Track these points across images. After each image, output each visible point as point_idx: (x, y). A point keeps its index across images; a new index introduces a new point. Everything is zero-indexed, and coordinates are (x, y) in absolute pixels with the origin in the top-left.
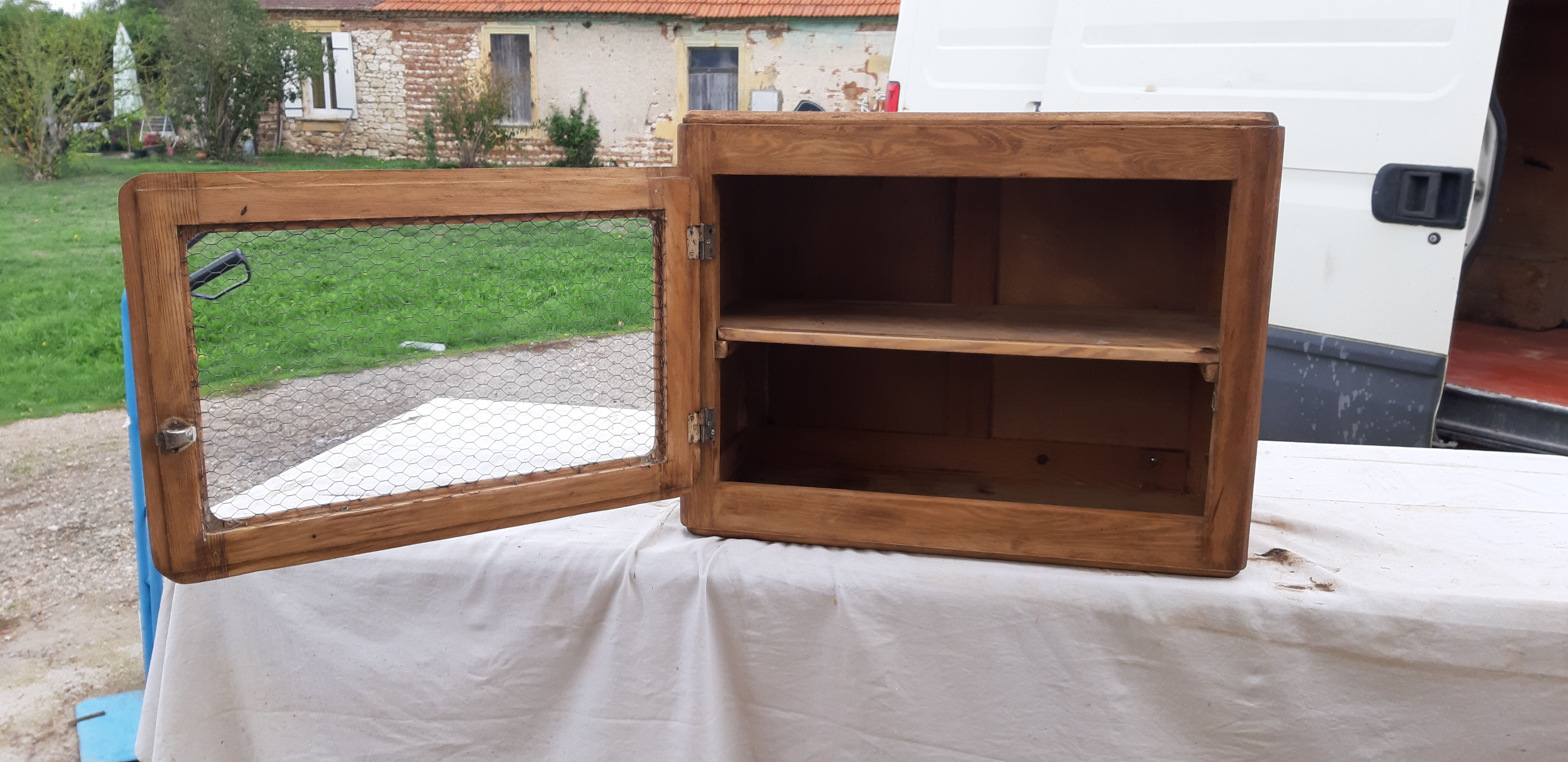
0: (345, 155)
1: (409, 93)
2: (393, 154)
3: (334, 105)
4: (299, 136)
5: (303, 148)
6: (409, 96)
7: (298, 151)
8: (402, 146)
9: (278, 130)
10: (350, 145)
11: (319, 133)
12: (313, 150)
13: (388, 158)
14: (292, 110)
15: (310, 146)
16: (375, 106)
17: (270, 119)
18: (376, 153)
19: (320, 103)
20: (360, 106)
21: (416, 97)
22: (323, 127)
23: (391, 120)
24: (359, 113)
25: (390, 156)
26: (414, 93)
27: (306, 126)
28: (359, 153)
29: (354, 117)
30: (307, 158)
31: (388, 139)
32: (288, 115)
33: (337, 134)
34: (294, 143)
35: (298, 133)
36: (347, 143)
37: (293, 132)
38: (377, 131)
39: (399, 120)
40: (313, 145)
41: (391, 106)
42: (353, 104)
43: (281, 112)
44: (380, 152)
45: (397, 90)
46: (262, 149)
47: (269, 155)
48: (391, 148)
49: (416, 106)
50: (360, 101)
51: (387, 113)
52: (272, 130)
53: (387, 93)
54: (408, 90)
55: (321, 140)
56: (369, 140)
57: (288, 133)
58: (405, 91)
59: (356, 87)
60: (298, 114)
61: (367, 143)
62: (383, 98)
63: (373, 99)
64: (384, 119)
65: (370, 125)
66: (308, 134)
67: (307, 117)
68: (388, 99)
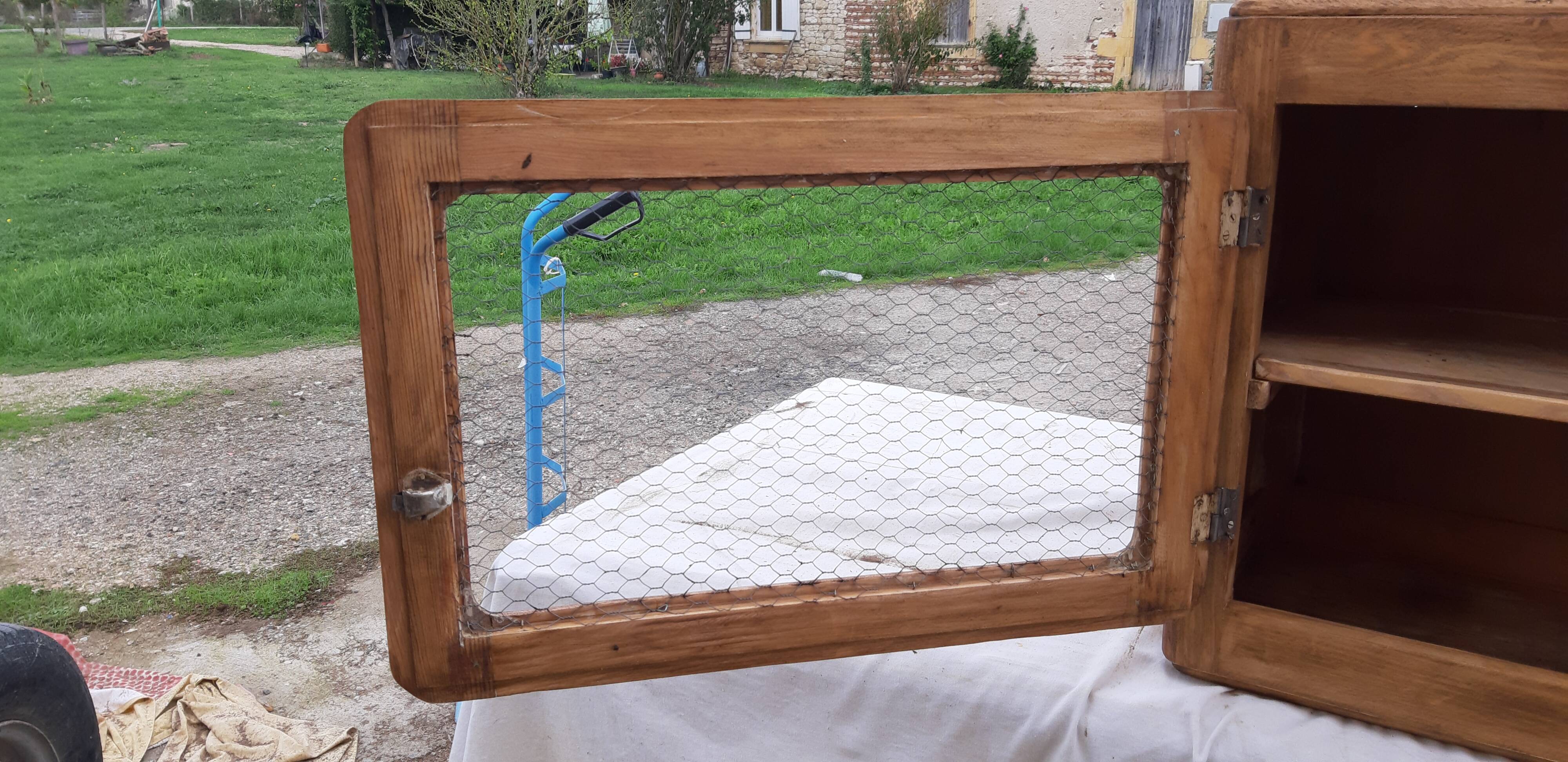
0: (787, 76)
1: (849, 13)
2: (830, 75)
3: (779, 27)
4: (746, 58)
5: (749, 70)
6: (849, 17)
7: (744, 73)
8: (839, 68)
9: (728, 51)
10: (791, 67)
11: (764, 54)
12: (758, 72)
13: (825, 80)
14: (741, 32)
15: (755, 68)
16: (817, 27)
17: (721, 42)
18: (814, 75)
19: (766, 26)
20: (803, 27)
21: (856, 18)
22: (768, 49)
23: (831, 41)
24: (801, 35)
25: (828, 78)
26: (855, 14)
27: (753, 48)
28: (799, 74)
29: (796, 39)
30: (752, 79)
31: (827, 61)
32: (737, 38)
33: (780, 56)
34: (741, 65)
35: (745, 55)
36: (789, 64)
37: (741, 54)
38: (817, 52)
39: (839, 41)
40: (758, 67)
41: (832, 27)
42: (796, 26)
43: (731, 34)
44: (818, 73)
45: (838, 11)
46: (712, 71)
47: (719, 76)
48: (829, 70)
49: (855, 27)
50: (803, 23)
51: (828, 34)
52: (721, 51)
53: (828, 15)
54: (848, 11)
55: (766, 61)
56: (809, 62)
57: (736, 55)
58: (845, 12)
59: (801, 9)
60: (746, 36)
61: (807, 65)
62: (824, 20)
63: (815, 21)
64: (824, 41)
65: (811, 47)
66: (754, 56)
67: (754, 39)
68: (829, 20)
